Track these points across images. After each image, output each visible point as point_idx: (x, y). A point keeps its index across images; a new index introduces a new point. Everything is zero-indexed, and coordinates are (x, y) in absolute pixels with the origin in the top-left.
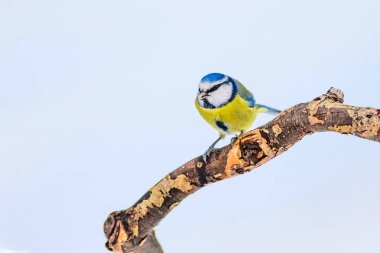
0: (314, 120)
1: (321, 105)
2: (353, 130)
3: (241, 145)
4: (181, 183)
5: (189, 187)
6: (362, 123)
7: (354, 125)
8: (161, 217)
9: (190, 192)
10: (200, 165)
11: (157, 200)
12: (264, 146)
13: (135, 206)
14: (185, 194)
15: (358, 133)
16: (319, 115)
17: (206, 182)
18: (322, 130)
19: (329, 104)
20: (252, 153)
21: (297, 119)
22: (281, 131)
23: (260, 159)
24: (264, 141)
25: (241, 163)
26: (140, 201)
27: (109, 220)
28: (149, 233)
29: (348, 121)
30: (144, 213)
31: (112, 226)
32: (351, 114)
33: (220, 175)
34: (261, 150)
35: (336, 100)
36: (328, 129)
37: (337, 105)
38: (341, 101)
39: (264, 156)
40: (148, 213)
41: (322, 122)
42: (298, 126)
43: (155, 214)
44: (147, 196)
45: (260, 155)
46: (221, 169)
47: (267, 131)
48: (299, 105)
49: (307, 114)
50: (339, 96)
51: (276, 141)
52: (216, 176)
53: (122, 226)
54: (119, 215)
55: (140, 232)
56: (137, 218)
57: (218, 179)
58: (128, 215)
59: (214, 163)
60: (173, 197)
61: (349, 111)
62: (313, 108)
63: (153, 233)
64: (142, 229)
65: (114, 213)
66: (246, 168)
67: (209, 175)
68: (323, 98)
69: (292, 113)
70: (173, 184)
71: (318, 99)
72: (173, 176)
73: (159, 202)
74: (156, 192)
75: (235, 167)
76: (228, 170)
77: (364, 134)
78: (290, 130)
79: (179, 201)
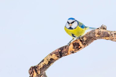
0: (97, 36)
1: (99, 31)
2: (110, 38)
3: (73, 44)
4: (54, 56)
5: (56, 58)
6: (113, 36)
7: (110, 37)
8: (47, 68)
10: (60, 51)
11: (46, 62)
13: (39, 64)
14: (55, 60)
15: (112, 40)
16: (99, 34)
17: (62, 56)
18: (100, 39)
19: (102, 30)
20: (77, 46)
21: (91, 35)
22: (86, 39)
23: (79, 49)
24: (81, 42)
25: (73, 50)
26: (41, 63)
27: (30, 69)
28: (44, 73)
29: (108, 36)
30: (42, 67)
31: (31, 71)
32: (109, 33)
33: (66, 54)
34: (80, 45)
35: (104, 29)
36: (102, 38)
37: (104, 31)
38: (106, 29)
39: (81, 47)
40: (43, 67)
41: (100, 36)
42: (92, 37)
43: (45, 67)
44: (43, 61)
45: (79, 47)
46: (67, 52)
47: (82, 39)
48: (92, 31)
49: (95, 34)
50: (105, 27)
51: (85, 42)
52: (65, 54)
53: (35, 71)
54: (34, 67)
55: (40, 73)
56: (39, 68)
57: (66, 55)
58: (37, 67)
59: (65, 50)
60: (51, 61)
61: (108, 32)
62: (97, 31)
63: (45, 73)
64: (41, 72)
65: (32, 67)
66: (75, 52)
67: (63, 54)
68: (100, 28)
69: (90, 33)
70: (51, 57)
71: (98, 29)
72: (51, 54)
74: (46, 60)
75: (71, 51)
76: (69, 52)
77: (113, 40)
78: (89, 39)
79: (53, 62)
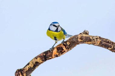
0: (80, 40)
1: (82, 35)
2: (92, 43)
3: (57, 48)
4: (39, 60)
5: (41, 61)
6: (94, 41)
7: (92, 42)
8: (33, 71)
9: (42, 63)
10: (44, 54)
11: (31, 65)
12: (64, 48)
13: (25, 67)
14: (40, 64)
15: (93, 44)
16: (81, 38)
17: (47, 60)
18: (82, 43)
19: (84, 35)
20: (60, 50)
21: (74, 40)
22: (69, 44)
23: (63, 53)
24: (64, 47)
25: (57, 54)
26: (26, 66)
27: (16, 72)
29: (90, 40)
30: (27, 69)
31: (18, 74)
32: (91, 38)
33: (51, 57)
34: (63, 49)
35: (86, 34)
36: (84, 43)
37: (87, 35)
38: (88, 34)
39: (64, 51)
40: (29, 69)
41: (82, 41)
42: (75, 42)
43: (31, 70)
44: (28, 64)
45: (63, 51)
46: (51, 56)
47: (65, 44)
48: (75, 36)
49: (78, 38)
51: (68, 47)
52: (50, 58)
53: (20, 74)
54: (20, 70)
56: (25, 71)
57: (50, 59)
58: (22, 70)
59: (49, 54)
60: (36, 64)
61: (90, 37)
62: (79, 36)
64: (27, 74)
65: (18, 70)
66: (59, 55)
67: (47, 57)
68: (82, 33)
69: (73, 38)
70: (36, 60)
71: (81, 34)
72: (36, 58)
73: (32, 66)
74: (31, 63)
75: (55, 55)
76: (53, 56)
77: (95, 44)
78: (72, 43)
79: (38, 66)
